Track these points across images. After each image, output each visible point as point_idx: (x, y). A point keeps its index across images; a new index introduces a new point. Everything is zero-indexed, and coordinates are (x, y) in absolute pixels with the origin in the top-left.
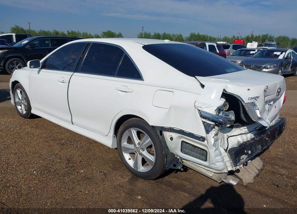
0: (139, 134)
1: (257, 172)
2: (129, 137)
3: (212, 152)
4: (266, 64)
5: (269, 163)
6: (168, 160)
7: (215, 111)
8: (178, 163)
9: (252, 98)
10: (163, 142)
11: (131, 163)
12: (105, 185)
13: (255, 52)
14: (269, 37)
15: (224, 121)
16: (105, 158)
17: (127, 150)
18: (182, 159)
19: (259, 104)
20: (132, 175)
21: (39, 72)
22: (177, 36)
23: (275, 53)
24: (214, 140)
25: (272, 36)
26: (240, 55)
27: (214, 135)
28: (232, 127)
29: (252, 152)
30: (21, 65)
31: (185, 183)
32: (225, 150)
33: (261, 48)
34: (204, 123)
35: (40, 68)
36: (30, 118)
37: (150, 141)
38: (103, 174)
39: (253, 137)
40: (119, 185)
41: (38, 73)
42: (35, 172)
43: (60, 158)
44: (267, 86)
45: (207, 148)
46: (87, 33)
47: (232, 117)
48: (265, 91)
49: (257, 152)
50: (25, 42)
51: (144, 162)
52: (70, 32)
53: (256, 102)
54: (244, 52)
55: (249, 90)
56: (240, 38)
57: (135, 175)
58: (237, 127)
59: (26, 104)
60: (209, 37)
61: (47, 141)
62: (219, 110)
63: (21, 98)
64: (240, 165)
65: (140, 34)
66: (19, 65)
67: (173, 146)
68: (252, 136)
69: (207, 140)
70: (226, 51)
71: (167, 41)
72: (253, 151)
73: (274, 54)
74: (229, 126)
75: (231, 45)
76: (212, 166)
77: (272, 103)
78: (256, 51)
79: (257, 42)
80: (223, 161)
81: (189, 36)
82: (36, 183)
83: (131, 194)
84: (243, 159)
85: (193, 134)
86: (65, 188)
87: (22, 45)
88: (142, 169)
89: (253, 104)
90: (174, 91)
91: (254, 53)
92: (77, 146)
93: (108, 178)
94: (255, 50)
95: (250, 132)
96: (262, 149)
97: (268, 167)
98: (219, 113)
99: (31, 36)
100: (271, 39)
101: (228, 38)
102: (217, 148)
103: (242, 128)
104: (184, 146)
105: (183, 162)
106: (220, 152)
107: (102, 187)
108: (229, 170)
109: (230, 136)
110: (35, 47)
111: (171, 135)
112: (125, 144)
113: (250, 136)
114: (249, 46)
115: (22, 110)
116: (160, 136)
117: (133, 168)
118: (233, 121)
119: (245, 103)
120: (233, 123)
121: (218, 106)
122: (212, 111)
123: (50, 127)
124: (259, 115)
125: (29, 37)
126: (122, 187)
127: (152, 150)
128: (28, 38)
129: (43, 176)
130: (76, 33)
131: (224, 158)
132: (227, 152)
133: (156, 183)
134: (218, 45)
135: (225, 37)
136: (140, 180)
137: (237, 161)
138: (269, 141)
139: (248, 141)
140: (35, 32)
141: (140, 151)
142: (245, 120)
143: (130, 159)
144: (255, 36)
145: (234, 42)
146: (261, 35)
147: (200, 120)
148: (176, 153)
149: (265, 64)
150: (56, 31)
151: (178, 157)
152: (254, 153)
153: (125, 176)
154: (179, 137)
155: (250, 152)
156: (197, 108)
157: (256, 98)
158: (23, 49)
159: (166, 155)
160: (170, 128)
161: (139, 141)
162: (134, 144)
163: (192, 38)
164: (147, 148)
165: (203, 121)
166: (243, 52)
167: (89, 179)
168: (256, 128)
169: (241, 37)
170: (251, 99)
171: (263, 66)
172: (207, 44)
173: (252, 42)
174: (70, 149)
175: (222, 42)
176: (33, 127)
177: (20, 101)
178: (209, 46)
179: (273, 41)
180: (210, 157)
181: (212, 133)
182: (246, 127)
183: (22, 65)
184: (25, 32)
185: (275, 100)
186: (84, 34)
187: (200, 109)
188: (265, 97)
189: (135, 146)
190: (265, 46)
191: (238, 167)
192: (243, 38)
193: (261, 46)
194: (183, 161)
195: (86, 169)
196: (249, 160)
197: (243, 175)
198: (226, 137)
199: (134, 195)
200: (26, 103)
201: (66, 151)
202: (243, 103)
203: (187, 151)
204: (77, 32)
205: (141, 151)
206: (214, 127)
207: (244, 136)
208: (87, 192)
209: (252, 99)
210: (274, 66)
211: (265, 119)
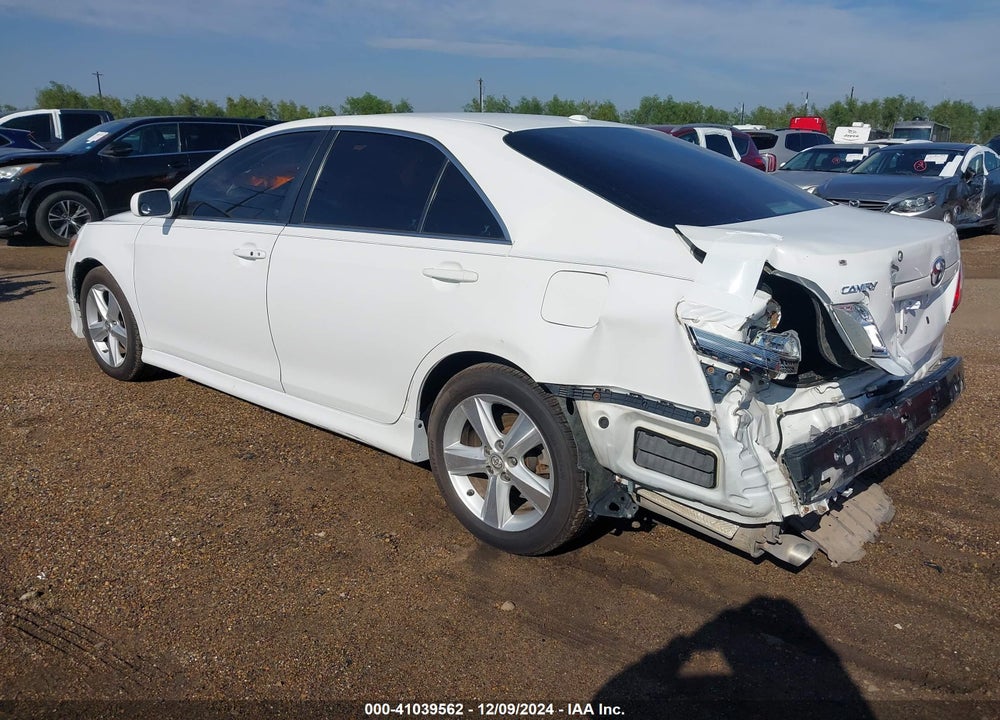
0: (498, 412)
1: (874, 529)
2: (468, 423)
3: (731, 459)
4: (900, 195)
5: (913, 503)
6: (593, 491)
7: (740, 330)
8: (623, 499)
9: (853, 287)
10: (578, 434)
11: (475, 505)
12: (398, 572)
13: (862, 155)
14: (908, 105)
15: (768, 360)
16: (390, 493)
17: (461, 464)
18: (637, 486)
19: (877, 306)
20: (480, 542)
21: (166, 229)
22: (596, 108)
23: (929, 158)
24: (737, 422)
25: (917, 101)
26: (811, 166)
27: (738, 406)
28: (791, 383)
29: (857, 459)
30: (85, 212)
31: (648, 565)
32: (771, 452)
33: (881, 143)
34: (705, 368)
35: (170, 215)
36: (138, 378)
37: (535, 433)
38: (388, 540)
39: (859, 412)
40: (441, 573)
41: (166, 232)
42: (174, 539)
43: (248, 498)
44: (900, 252)
45: (718, 445)
46: (292, 104)
47: (794, 350)
48: (894, 267)
49: (871, 461)
50: (97, 136)
51: (517, 500)
52: (236, 101)
53: (866, 301)
54: (826, 156)
55: (843, 262)
56: (810, 113)
57: (490, 540)
58: (809, 383)
59: (123, 333)
60: (704, 111)
61: (201, 449)
62: (752, 328)
63: (108, 315)
64: (819, 499)
65: (472, 103)
66: (78, 212)
67: (609, 445)
68: (855, 412)
69: (715, 419)
70: (766, 155)
71: (578, 121)
72: (860, 457)
73: (926, 160)
74: (782, 376)
75: (782, 136)
76: (734, 502)
77: (917, 307)
78: (866, 152)
79: (867, 125)
80: (766, 485)
81: (638, 109)
82: (183, 570)
83: (480, 597)
84: (828, 480)
85: (671, 404)
86: (273, 582)
87: (89, 148)
88: (510, 522)
89: (859, 309)
90: (610, 271)
91: (859, 161)
92: (298, 460)
93: (406, 551)
94: (860, 151)
95: (850, 399)
96: (887, 450)
97: (911, 516)
98: (753, 337)
99: (112, 119)
100: (915, 112)
101: (771, 114)
102: (747, 445)
103: (822, 388)
104: (645, 445)
105: (638, 496)
106: (757, 459)
107: (388, 578)
108: (786, 515)
109: (787, 413)
110: (129, 152)
111: (603, 413)
112: (453, 445)
113: (849, 412)
114: (841, 136)
115: (111, 353)
116: (567, 414)
117: (482, 519)
118: (796, 361)
119: (833, 305)
120: (796, 369)
121: (749, 315)
122: (729, 329)
123: (205, 406)
124: (877, 343)
125: (106, 121)
126: (451, 577)
127: (541, 462)
128: (103, 124)
129: (202, 551)
130: (256, 104)
131: (771, 477)
132: (780, 459)
133: (555, 564)
134: (737, 136)
135: (761, 110)
136: (506, 556)
137: (809, 486)
138: (910, 426)
139: (844, 426)
140: (119, 104)
141: (502, 465)
142: (833, 359)
143: (470, 493)
144: (859, 104)
145: (791, 125)
146: (881, 101)
147: (695, 360)
148: (617, 466)
149: (897, 194)
150: (188, 99)
151: (625, 482)
152: (863, 461)
153: (458, 547)
154: (628, 415)
155: (849, 459)
156: (683, 321)
157: (867, 290)
158: (89, 159)
159: (588, 474)
160: (599, 389)
161: (500, 436)
162: (484, 445)
163: (647, 113)
164: (525, 456)
165: (702, 363)
166: (822, 157)
167: (346, 556)
168: (867, 386)
169: (813, 108)
170: (850, 292)
171: (890, 202)
172: (702, 132)
173: (849, 125)
174: (277, 470)
175: (749, 127)
176: (150, 407)
177: (102, 324)
178: (708, 138)
179: (921, 119)
180: (727, 473)
181: (732, 400)
182: (836, 384)
183: (88, 214)
184: (85, 104)
185: (927, 298)
186: (283, 106)
187: (691, 324)
188: (893, 287)
189: (487, 452)
190: (894, 137)
191: (813, 507)
192: (821, 111)
193: (881, 138)
194: (640, 492)
195: (332, 528)
196: (847, 489)
197: (828, 539)
198: (774, 416)
199: (490, 601)
200: (125, 330)
201: (264, 476)
202: (825, 304)
203: (652, 458)
204: (259, 101)
205: (506, 464)
206: (736, 382)
207: (830, 412)
208: (343, 595)
209: (855, 292)
210: (927, 200)
211: (894, 355)
